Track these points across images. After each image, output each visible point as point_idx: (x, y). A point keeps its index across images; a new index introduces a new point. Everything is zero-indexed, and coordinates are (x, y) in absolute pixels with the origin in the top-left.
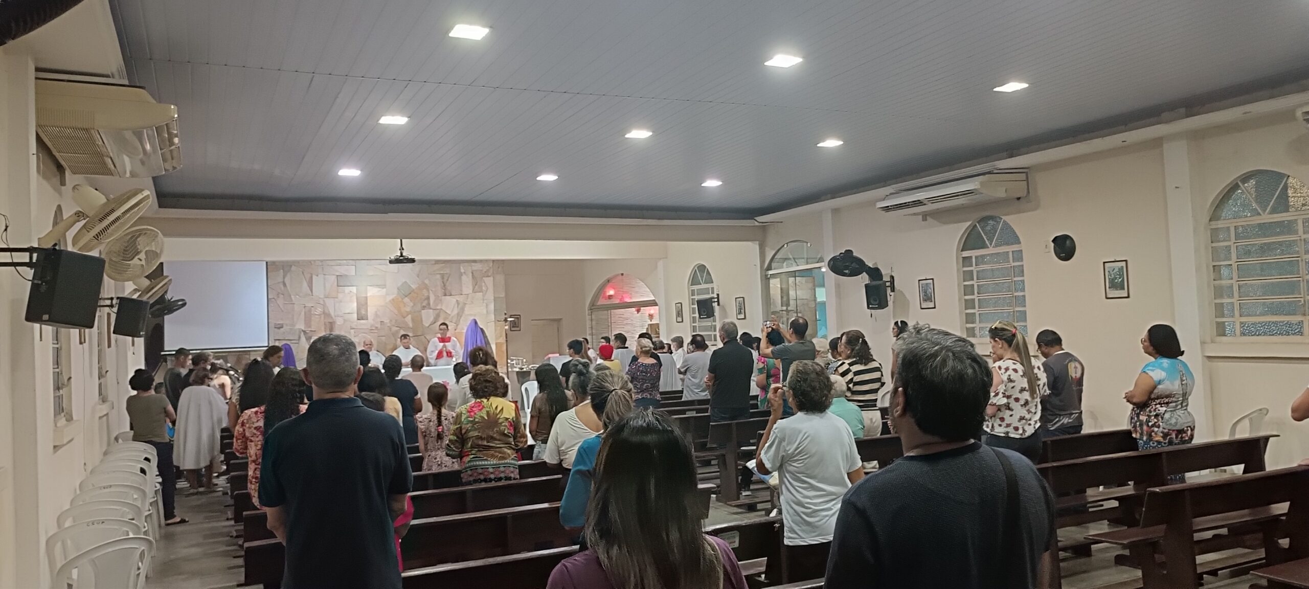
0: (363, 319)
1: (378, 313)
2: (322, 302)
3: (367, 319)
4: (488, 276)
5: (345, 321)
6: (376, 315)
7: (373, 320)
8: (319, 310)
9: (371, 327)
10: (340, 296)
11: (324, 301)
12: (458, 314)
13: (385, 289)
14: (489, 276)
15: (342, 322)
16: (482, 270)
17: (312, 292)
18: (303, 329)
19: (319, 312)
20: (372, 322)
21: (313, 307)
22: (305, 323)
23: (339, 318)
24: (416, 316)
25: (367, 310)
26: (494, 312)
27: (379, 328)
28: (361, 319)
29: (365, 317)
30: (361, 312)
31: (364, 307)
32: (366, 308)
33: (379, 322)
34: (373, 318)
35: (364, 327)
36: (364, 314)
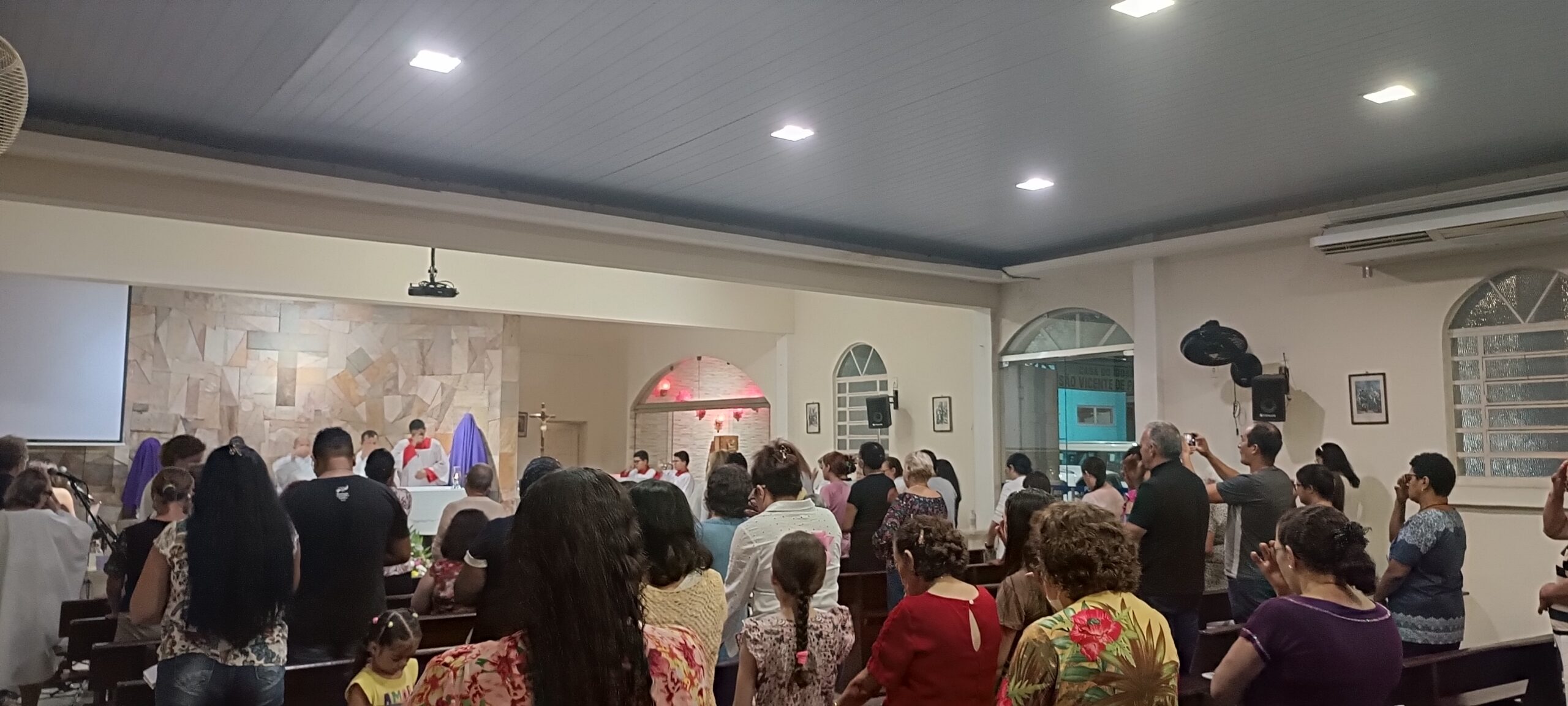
0: (286, 405)
1: (312, 396)
2: (219, 373)
3: (294, 405)
4: (495, 348)
5: (255, 406)
6: (309, 400)
7: (304, 407)
8: (213, 385)
10: (251, 364)
11: (222, 370)
12: (442, 404)
13: (326, 359)
14: (497, 349)
15: (251, 408)
16: (485, 339)
17: (202, 352)
18: (183, 416)
19: (213, 388)
20: (302, 410)
21: (202, 379)
22: (188, 405)
23: (246, 400)
24: (375, 404)
25: (294, 391)
26: (500, 404)
27: (312, 420)
28: (283, 404)
29: (290, 402)
30: (283, 393)
31: (290, 385)
32: (293, 387)
33: (313, 411)
34: (304, 404)
35: (286, 417)
36: (288, 397)
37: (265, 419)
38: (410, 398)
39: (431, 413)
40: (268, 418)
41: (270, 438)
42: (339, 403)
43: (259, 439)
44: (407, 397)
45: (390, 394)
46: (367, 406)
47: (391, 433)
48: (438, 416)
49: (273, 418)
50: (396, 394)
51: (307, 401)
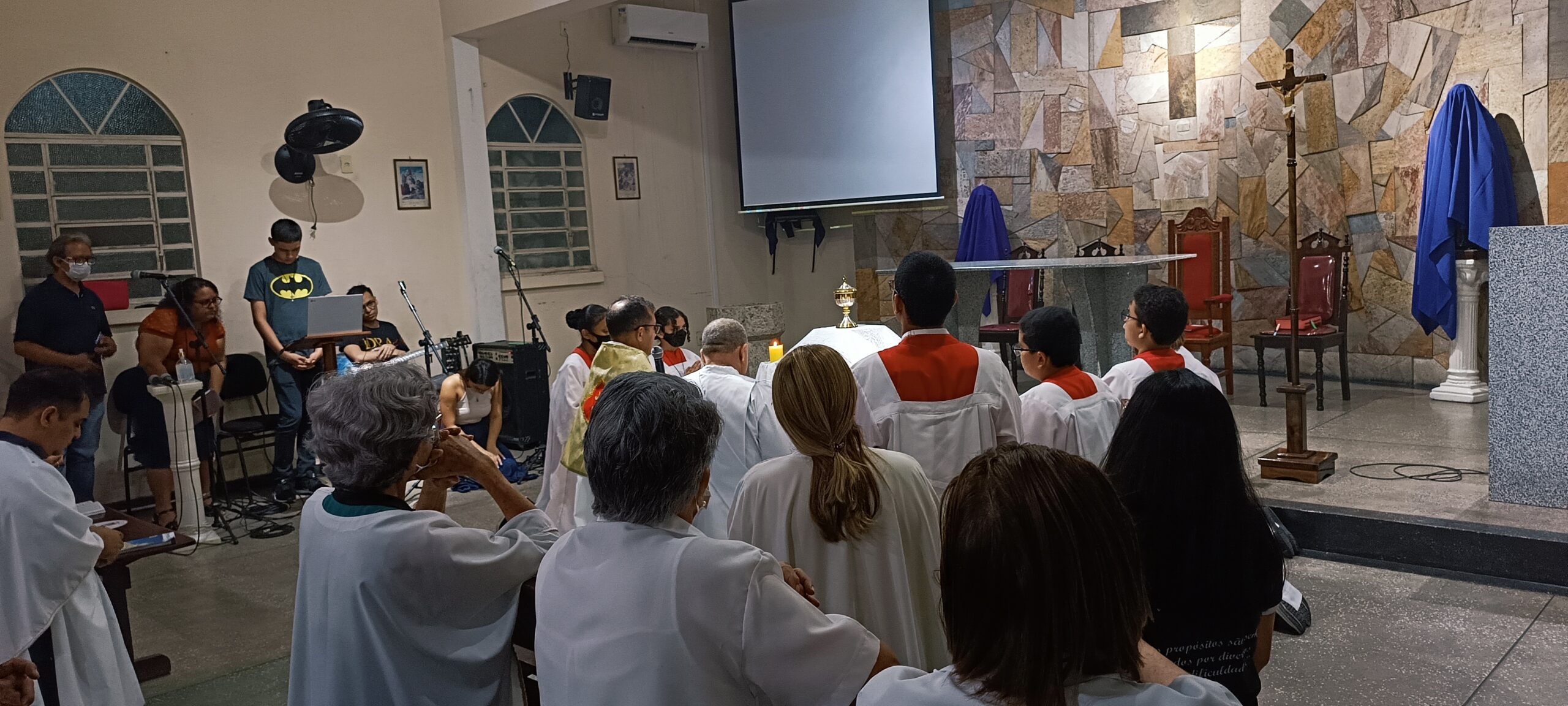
0: (1182, 116)
1: (1220, 95)
2: (1084, 80)
3: (1195, 115)
5: (1140, 123)
6: (1216, 102)
7: (1209, 114)
8: (1077, 102)
9: (1203, 134)
10: (1128, 60)
11: (1090, 77)
13: (1238, 27)
15: (1135, 128)
17: (1059, 56)
18: (1041, 149)
19: (1079, 105)
20: (1206, 121)
21: (1064, 95)
22: (1047, 136)
23: (1126, 117)
24: (1318, 92)
25: (1194, 92)
26: (1546, 53)
27: (1222, 136)
28: (1178, 115)
29: (1189, 110)
30: (1178, 97)
31: (1186, 82)
32: (1192, 86)
33: (1223, 120)
34: (1208, 110)
35: (1185, 136)
36: (1185, 102)
37: (1156, 144)
38: (1378, 71)
39: (1416, 95)
40: (1160, 141)
41: (1166, 172)
42: (1262, 100)
43: (1150, 174)
44: (1373, 70)
45: (1343, 70)
46: (1305, 99)
47: (1348, 144)
48: (1428, 99)
49: (1166, 139)
50: (1353, 67)
51: (1213, 104)
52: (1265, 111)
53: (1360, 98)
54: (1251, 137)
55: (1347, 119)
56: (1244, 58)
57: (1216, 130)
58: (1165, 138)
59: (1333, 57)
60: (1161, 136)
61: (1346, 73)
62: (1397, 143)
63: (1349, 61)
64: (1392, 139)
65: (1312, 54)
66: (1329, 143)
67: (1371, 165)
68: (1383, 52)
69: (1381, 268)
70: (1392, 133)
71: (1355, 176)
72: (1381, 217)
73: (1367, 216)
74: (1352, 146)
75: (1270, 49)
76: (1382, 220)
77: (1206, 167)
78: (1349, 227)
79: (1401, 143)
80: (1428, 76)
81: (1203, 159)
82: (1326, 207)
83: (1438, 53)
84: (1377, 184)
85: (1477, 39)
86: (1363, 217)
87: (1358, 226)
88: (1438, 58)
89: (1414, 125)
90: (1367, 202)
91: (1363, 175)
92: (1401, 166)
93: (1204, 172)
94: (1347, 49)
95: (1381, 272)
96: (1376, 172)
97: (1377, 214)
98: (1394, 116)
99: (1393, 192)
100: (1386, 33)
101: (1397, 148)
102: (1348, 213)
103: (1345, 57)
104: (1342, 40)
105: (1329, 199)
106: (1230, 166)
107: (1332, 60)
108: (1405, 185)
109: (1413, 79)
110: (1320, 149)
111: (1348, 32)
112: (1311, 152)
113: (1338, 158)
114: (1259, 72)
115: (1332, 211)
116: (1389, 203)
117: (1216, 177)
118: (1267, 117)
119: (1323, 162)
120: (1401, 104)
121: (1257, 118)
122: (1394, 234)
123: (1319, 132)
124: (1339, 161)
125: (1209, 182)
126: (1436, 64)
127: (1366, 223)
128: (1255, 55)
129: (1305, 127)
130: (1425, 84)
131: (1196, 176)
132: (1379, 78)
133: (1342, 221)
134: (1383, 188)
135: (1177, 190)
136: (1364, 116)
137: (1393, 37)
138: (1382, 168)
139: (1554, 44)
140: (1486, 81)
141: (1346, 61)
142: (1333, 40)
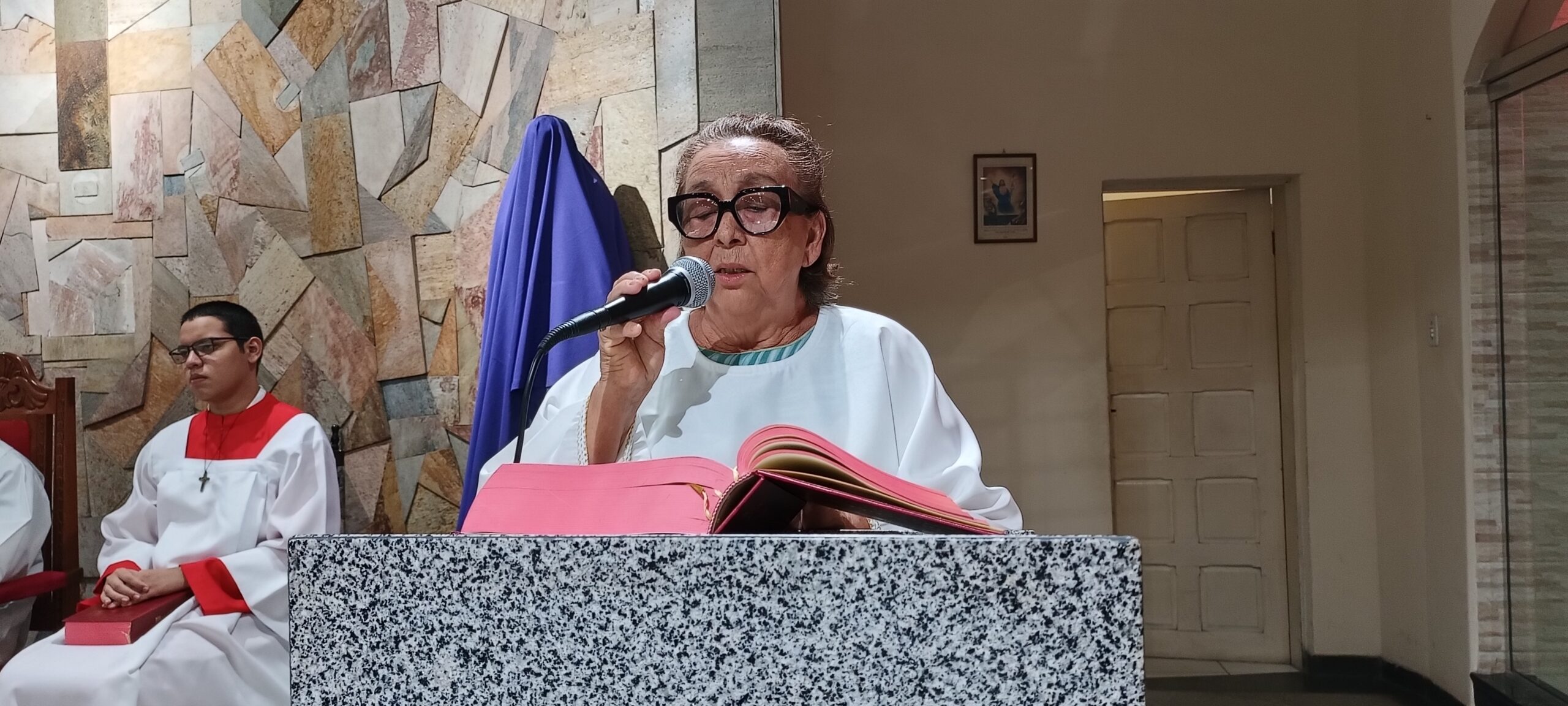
0: (83, 165)
1: (154, 128)
3: (108, 166)
6: (148, 143)
9: (122, 206)
20: (130, 178)
24: (326, 134)
25: (104, 117)
26: (694, 67)
27: (159, 210)
28: (76, 164)
29: (96, 155)
30: (75, 126)
31: (91, 98)
32: (102, 106)
33: (159, 178)
34: (133, 158)
35: (89, 206)
36: (90, 137)
37: (31, 219)
38: (424, 98)
39: (485, 148)
40: (40, 214)
41: (52, 279)
42: (231, 143)
43: (20, 281)
44: (415, 95)
45: (366, 93)
46: (305, 147)
47: (376, 239)
48: (505, 154)
49: (53, 211)
50: (382, 90)
51: (142, 145)
52: (237, 166)
53: (395, 150)
54: (212, 215)
55: (375, 189)
56: (197, 58)
57: (148, 198)
58: (50, 208)
59: (349, 68)
60: (44, 205)
61: (372, 100)
62: (458, 240)
63: (376, 76)
64: (449, 232)
65: (314, 59)
66: (348, 235)
67: (417, 282)
68: (431, 60)
69: (436, 487)
70: (449, 221)
71: (390, 304)
72: (435, 384)
73: (412, 383)
74: (385, 243)
75: (242, 44)
76: (437, 391)
77: (130, 272)
78: (385, 403)
79: (465, 241)
80: (504, 110)
81: (123, 256)
82: (345, 362)
83: (519, 68)
84: (427, 319)
85: (580, 39)
86: (406, 384)
87: (398, 402)
88: (519, 78)
89: (484, 206)
90: (410, 355)
91: (405, 302)
92: (465, 286)
93: (127, 282)
94: (373, 54)
95: (437, 495)
96: (426, 296)
97: (429, 378)
98: (453, 186)
99: (454, 335)
100: (435, 25)
101: (458, 250)
102: (383, 376)
103: (370, 69)
104: (364, 36)
105: (350, 347)
106: (176, 273)
107: (349, 73)
108: (472, 324)
109: (481, 117)
110: (332, 247)
111: (372, 21)
112: (318, 252)
113: (363, 265)
114: (225, 88)
115: (354, 371)
116: (448, 358)
117: (148, 294)
118: (240, 178)
119: (338, 272)
120: (463, 165)
121: (223, 178)
122: (457, 420)
123: (330, 211)
124: (364, 271)
125: (135, 304)
126: (516, 89)
127: (412, 398)
128: (216, 53)
129: (306, 202)
130: (500, 126)
131: (110, 290)
132: (425, 112)
133: (370, 392)
134: (438, 328)
135: (73, 317)
136: (403, 184)
137: (448, 34)
138: (435, 289)
139: (708, 50)
140: (598, 123)
141: (372, 76)
142: (348, 36)
